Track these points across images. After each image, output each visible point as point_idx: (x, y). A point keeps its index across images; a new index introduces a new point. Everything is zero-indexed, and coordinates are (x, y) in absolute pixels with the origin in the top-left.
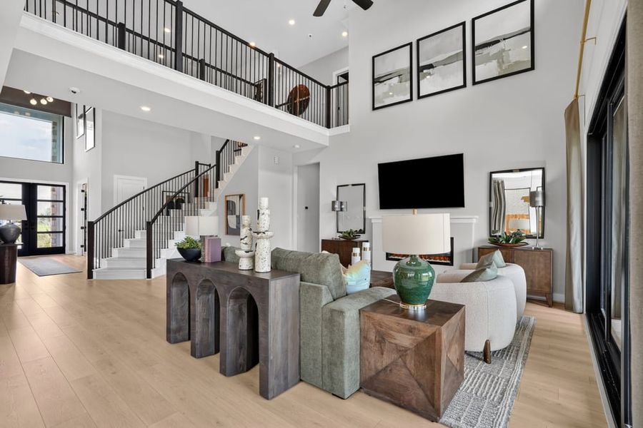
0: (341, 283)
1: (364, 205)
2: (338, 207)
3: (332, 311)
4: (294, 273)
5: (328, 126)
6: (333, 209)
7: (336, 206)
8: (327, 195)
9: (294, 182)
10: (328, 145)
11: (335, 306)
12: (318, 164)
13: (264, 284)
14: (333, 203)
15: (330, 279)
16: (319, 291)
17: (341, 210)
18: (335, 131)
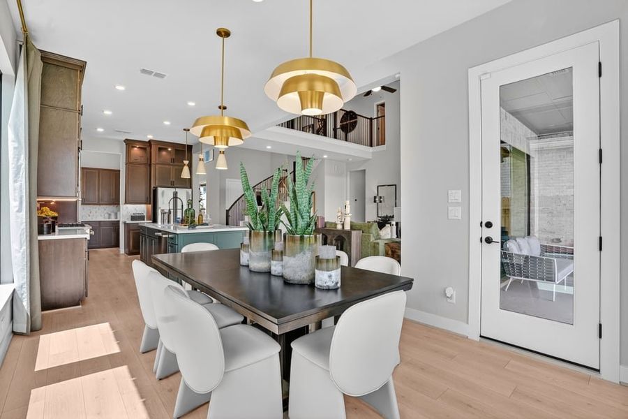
0: (378, 235)
1: (396, 199)
2: (377, 200)
3: (375, 243)
4: (360, 230)
5: (371, 146)
6: (375, 201)
7: (377, 199)
8: (371, 192)
9: (347, 183)
10: (371, 158)
11: (377, 241)
12: (365, 170)
13: (349, 234)
14: (375, 197)
15: (374, 232)
16: (370, 236)
17: (381, 202)
18: (376, 149)
